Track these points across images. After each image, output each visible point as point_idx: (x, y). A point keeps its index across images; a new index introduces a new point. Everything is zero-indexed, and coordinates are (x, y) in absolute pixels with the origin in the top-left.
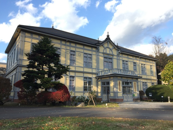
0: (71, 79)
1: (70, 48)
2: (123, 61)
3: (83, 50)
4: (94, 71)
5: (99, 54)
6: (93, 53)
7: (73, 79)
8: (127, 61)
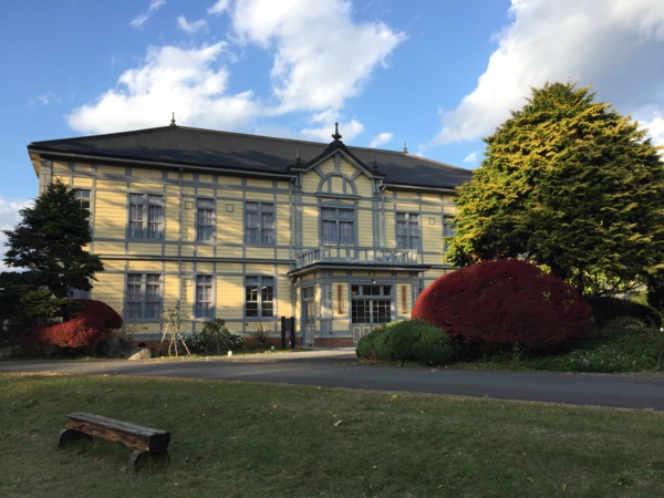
0: (200, 284)
1: (196, 192)
2: (400, 214)
3: (241, 193)
4: (284, 255)
5: (301, 200)
6: (278, 200)
7: (208, 284)
8: (416, 214)
